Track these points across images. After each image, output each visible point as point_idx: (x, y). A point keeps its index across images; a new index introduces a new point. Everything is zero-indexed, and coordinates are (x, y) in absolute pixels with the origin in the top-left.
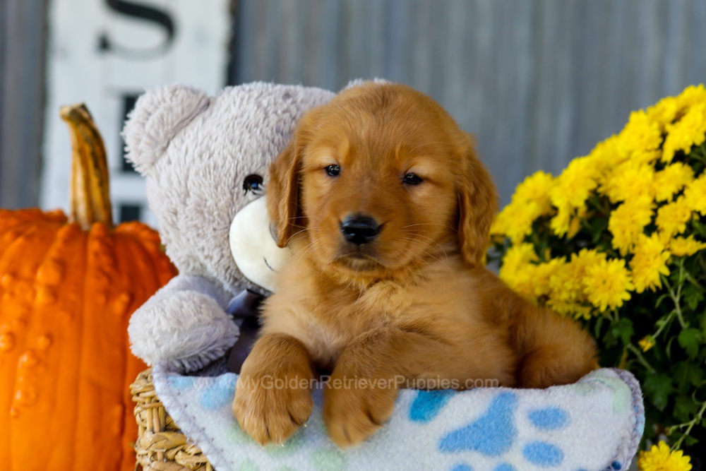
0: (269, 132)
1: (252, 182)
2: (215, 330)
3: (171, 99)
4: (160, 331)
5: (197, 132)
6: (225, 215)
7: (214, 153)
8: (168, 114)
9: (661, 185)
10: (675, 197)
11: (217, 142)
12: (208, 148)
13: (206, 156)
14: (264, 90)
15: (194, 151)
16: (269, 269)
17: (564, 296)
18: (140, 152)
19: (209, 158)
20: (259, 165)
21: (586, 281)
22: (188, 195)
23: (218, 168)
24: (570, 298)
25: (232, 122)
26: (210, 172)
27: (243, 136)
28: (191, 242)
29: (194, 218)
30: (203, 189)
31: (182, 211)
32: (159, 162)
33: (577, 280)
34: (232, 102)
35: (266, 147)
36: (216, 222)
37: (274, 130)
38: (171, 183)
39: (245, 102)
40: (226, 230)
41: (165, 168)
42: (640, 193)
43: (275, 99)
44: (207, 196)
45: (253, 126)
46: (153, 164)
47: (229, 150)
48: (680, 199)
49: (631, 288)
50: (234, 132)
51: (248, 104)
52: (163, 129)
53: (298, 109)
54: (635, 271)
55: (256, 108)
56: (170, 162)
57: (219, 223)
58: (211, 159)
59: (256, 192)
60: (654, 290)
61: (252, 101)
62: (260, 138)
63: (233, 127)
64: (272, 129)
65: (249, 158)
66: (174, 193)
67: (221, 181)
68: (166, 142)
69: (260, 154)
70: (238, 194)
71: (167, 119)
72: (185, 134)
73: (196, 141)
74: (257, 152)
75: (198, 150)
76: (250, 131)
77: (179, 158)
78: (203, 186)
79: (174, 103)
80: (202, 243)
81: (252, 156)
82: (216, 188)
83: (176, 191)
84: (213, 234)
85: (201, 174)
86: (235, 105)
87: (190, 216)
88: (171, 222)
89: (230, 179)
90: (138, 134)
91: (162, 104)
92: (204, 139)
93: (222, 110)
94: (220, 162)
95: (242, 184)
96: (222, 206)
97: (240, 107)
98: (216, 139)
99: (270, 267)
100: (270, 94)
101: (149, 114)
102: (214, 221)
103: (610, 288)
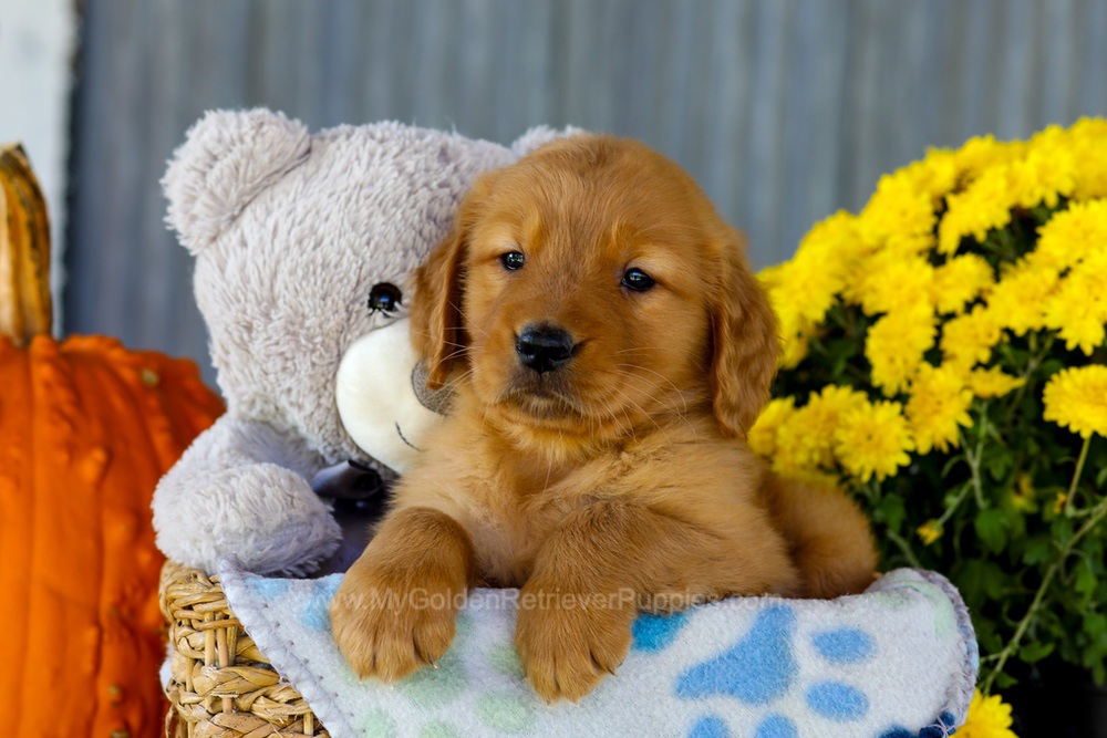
0: (417, 216)
1: (384, 296)
2: (310, 533)
3: (253, 139)
4: (226, 532)
5: (294, 200)
6: (333, 344)
7: (322, 241)
8: (248, 164)
9: (946, 288)
10: (969, 307)
11: (329, 223)
12: (313, 230)
13: (309, 243)
14: (407, 142)
15: (289, 233)
16: (402, 441)
17: (801, 458)
18: (193, 218)
19: (315, 248)
20: (397, 270)
21: (841, 435)
22: (273, 302)
23: (328, 265)
24: (811, 460)
25: (356, 192)
26: (314, 273)
27: (373, 219)
28: (272, 377)
29: (282, 342)
30: (301, 298)
31: (260, 329)
32: (224, 239)
33: (824, 434)
34: (354, 157)
35: (410, 242)
36: (318, 353)
37: (424, 215)
38: (246, 281)
39: (376, 160)
40: (331, 368)
41: (235, 251)
42: (913, 300)
43: (426, 159)
44: (307, 310)
45: (391, 203)
46: (214, 239)
47: (348, 241)
48: (978, 310)
49: (910, 446)
50: (358, 210)
51: (381, 165)
52: (237, 187)
53: (462, 183)
54: (916, 419)
55: (396, 174)
56: (244, 244)
57: (321, 355)
58: (319, 249)
59: (389, 313)
60: (945, 449)
61: (389, 159)
62: (401, 226)
63: (357, 202)
64: (422, 211)
65: (381, 256)
66: (251, 296)
67: (332, 288)
68: (239, 207)
69: (401, 253)
70: (358, 312)
71: (245, 173)
72: (272, 200)
73: (291, 218)
74: (395, 249)
75: (296, 230)
76: (384, 213)
77: (261, 239)
78: (302, 294)
79: (258, 147)
80: (289, 382)
81: (386, 253)
82: (324, 299)
83: (255, 294)
84: (310, 371)
85: (300, 273)
86: (359, 164)
87: (275, 338)
88: (237, 340)
89: (349, 288)
90: (194, 189)
91: (238, 143)
92: (306, 214)
93: (338, 167)
94: (333, 258)
95: (367, 298)
96: (331, 329)
97: (368, 169)
98: (327, 219)
99: (404, 439)
100: (416, 152)
101: (215, 158)
102: (313, 351)
103: (878, 445)
